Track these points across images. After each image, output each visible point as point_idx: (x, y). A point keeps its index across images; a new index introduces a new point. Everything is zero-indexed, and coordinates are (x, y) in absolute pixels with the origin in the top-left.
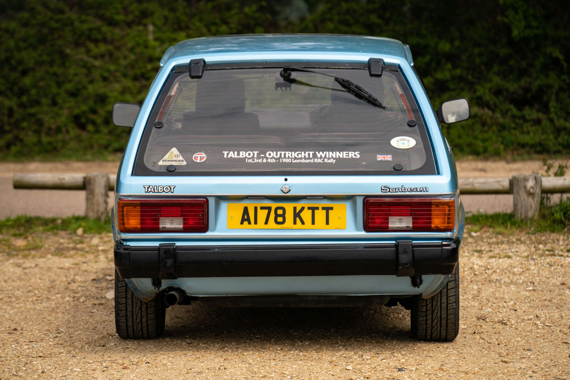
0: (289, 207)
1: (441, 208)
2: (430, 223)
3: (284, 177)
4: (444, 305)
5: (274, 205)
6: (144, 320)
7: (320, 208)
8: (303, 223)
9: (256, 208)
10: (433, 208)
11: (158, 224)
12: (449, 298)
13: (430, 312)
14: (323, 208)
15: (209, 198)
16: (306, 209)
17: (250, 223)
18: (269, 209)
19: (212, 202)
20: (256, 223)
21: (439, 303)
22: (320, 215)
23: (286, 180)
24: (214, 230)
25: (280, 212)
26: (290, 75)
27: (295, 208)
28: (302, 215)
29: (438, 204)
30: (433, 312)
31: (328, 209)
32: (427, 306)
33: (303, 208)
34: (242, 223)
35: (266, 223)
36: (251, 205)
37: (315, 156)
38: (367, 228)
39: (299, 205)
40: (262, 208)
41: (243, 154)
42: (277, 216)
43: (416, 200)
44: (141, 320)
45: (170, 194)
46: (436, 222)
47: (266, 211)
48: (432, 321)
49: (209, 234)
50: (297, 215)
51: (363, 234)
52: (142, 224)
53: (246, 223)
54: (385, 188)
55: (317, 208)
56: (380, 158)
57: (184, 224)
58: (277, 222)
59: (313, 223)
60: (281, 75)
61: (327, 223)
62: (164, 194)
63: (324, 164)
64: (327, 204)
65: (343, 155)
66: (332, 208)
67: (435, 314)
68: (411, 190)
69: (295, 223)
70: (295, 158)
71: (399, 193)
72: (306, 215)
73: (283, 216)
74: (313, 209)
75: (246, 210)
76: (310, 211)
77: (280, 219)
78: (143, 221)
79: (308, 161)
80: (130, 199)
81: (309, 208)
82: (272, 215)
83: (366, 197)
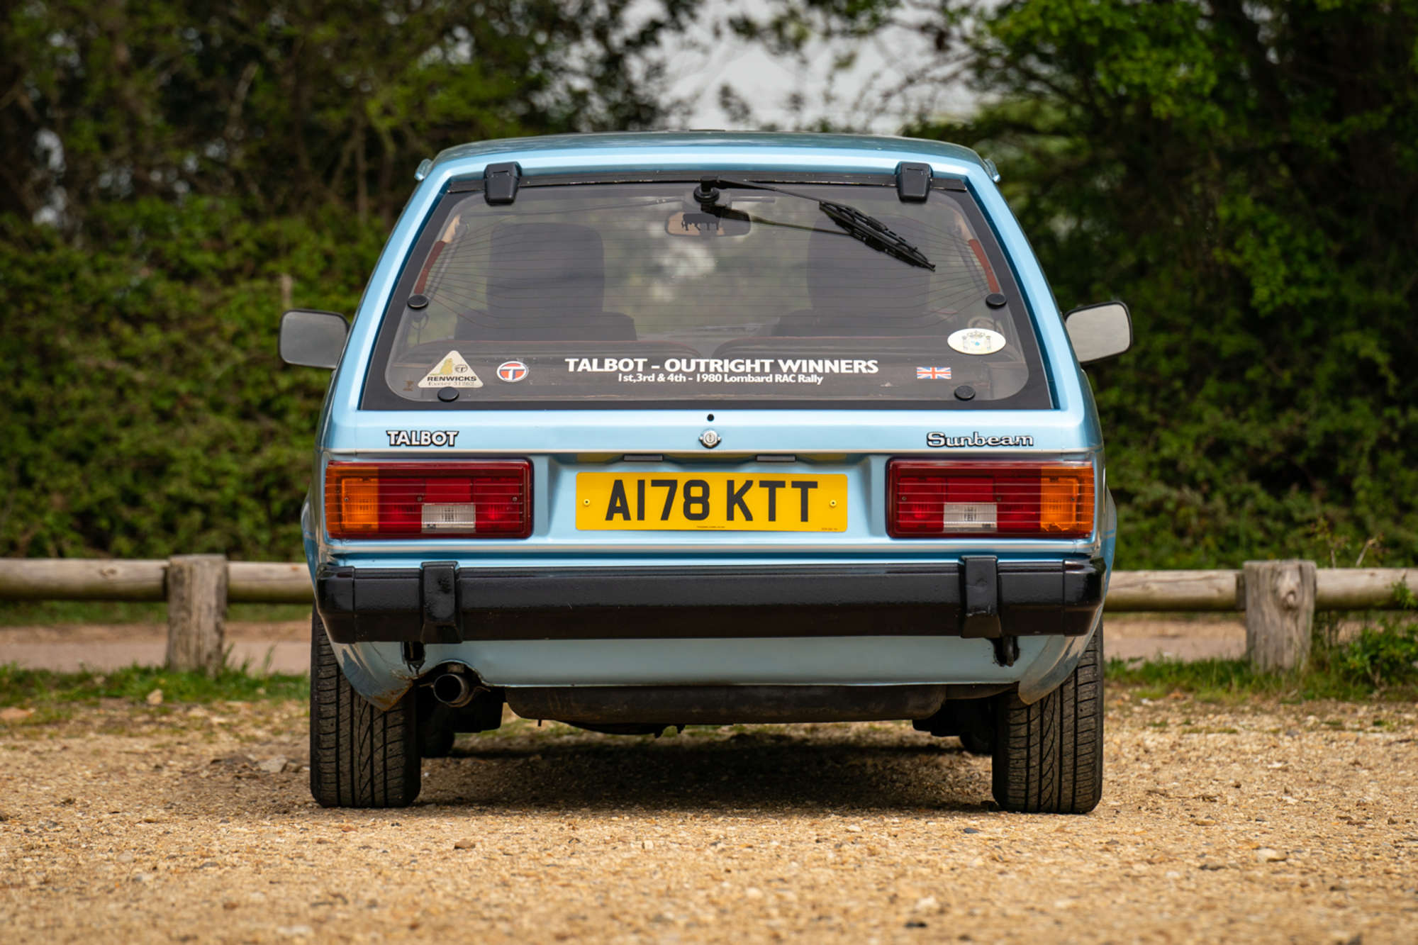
0: (717, 481)
1: (1062, 483)
2: (1038, 517)
3: (707, 413)
4: (1069, 722)
5: (682, 476)
6: (378, 756)
7: (788, 485)
8: (749, 517)
9: (641, 484)
10: (1045, 483)
11: (419, 518)
12: (1081, 706)
13: (1035, 739)
14: (795, 484)
15: (534, 459)
16: (756, 485)
17: (627, 517)
18: (672, 484)
19: (541, 469)
20: (641, 516)
21: (1057, 718)
22: (788, 499)
23: (711, 418)
24: (546, 532)
25: (696, 492)
26: (716, 197)
27: (730, 484)
28: (746, 498)
29: (1056, 476)
30: (1042, 738)
31: (805, 487)
32: (1029, 722)
33: (749, 484)
34: (609, 517)
35: (665, 516)
36: (630, 476)
37: (775, 368)
38: (894, 530)
39: (740, 476)
40: (656, 483)
41: (611, 365)
42: (689, 500)
43: (1006, 464)
44: (371, 757)
45: (446, 449)
46: (1051, 516)
47: (666, 490)
48: (1042, 761)
49: (534, 542)
50: (735, 498)
51: (884, 542)
52: (381, 518)
53: (618, 517)
54: (936, 437)
55: (782, 484)
56: (924, 373)
57: (478, 518)
58: (689, 515)
59: (772, 517)
60: (697, 198)
61: (804, 517)
62: (432, 449)
63: (797, 386)
64: (803, 474)
65: (840, 367)
66: (814, 485)
67: (1047, 742)
68: (995, 443)
69: (730, 516)
70: (731, 374)
71: (967, 450)
72: (756, 499)
73: (704, 500)
74: (772, 486)
75: (618, 488)
76: (766, 490)
77: (696, 508)
78: (384, 511)
79: (760, 379)
80: (355, 460)
81: (763, 484)
82: (679, 499)
83: (894, 457)
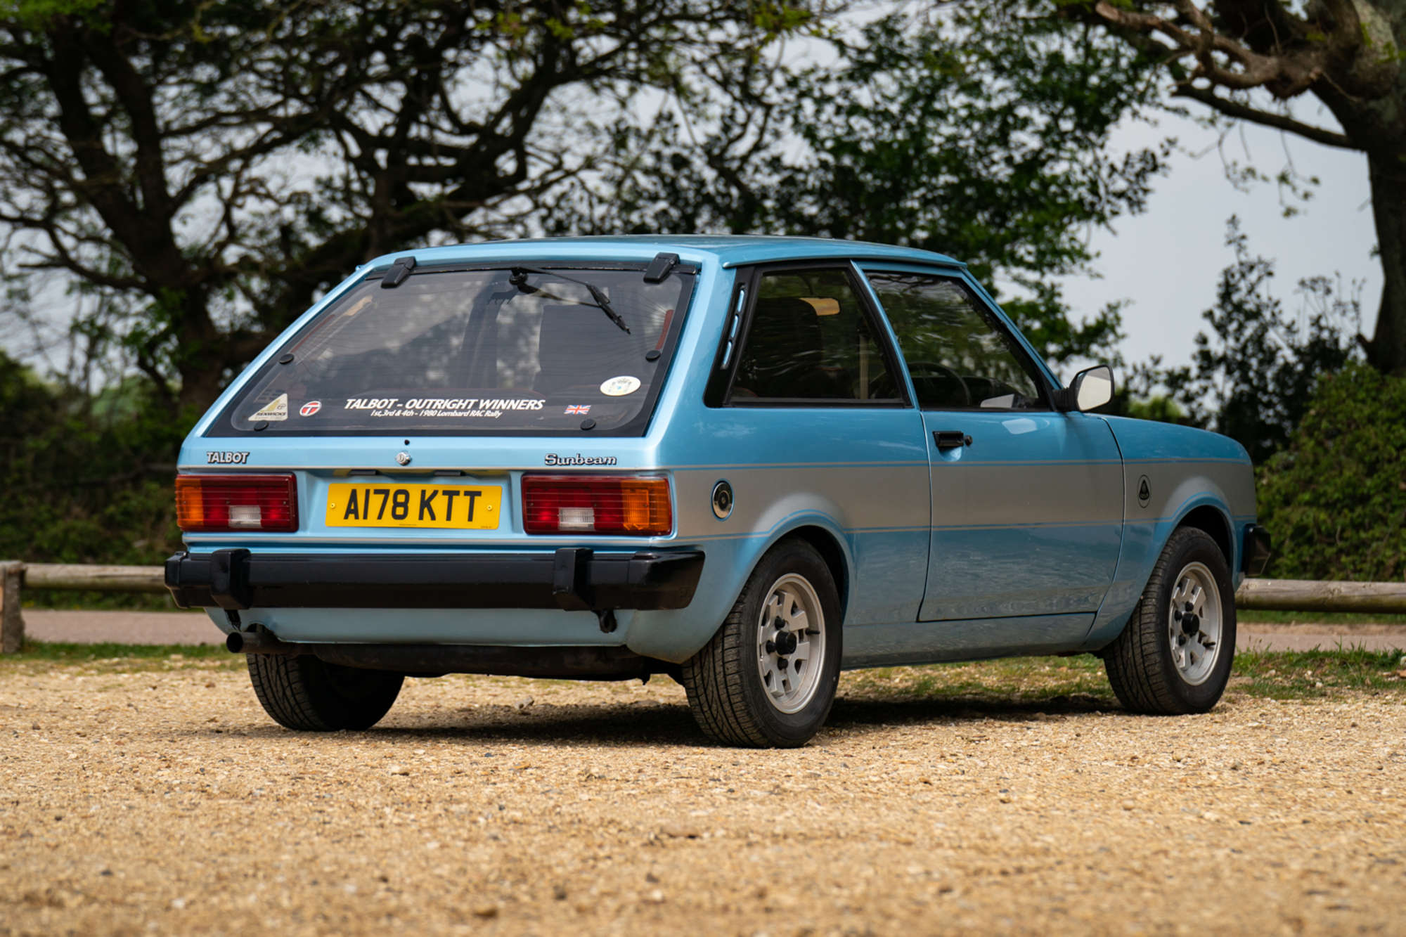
0: (415, 489)
1: (638, 493)
2: (622, 519)
3: (403, 439)
5: (393, 486)
6: (288, 693)
7: (462, 493)
8: (433, 518)
9: (368, 492)
10: (626, 493)
11: (227, 516)
12: (727, 665)
14: (467, 493)
15: (298, 474)
16: (440, 493)
17: (357, 517)
18: (386, 492)
19: (302, 479)
20: (365, 517)
22: (461, 503)
23: (407, 443)
24: (305, 529)
25: (401, 498)
27: (423, 492)
28: (433, 503)
29: (635, 487)
31: (473, 495)
33: (435, 493)
34: (346, 517)
35: (380, 517)
36: (360, 485)
37: (476, 406)
38: (531, 529)
39: (429, 487)
40: (377, 492)
42: (396, 504)
43: (598, 478)
44: (284, 693)
45: (241, 466)
46: (634, 518)
47: (382, 497)
49: (300, 535)
50: (425, 504)
51: (522, 537)
52: (206, 516)
53: (352, 516)
54: (552, 458)
55: (457, 493)
56: (571, 410)
57: (263, 516)
58: (395, 516)
59: (449, 518)
60: (512, 282)
61: (470, 519)
62: (233, 466)
63: (484, 419)
64: (473, 486)
65: (515, 405)
66: (479, 494)
68: (591, 463)
69: (421, 517)
70: (446, 410)
71: (571, 467)
72: (439, 504)
73: (405, 505)
74: (451, 494)
75: (354, 493)
76: (446, 497)
77: (400, 511)
78: (207, 511)
80: (190, 474)
81: (445, 493)
82: (390, 504)
83: (527, 473)
